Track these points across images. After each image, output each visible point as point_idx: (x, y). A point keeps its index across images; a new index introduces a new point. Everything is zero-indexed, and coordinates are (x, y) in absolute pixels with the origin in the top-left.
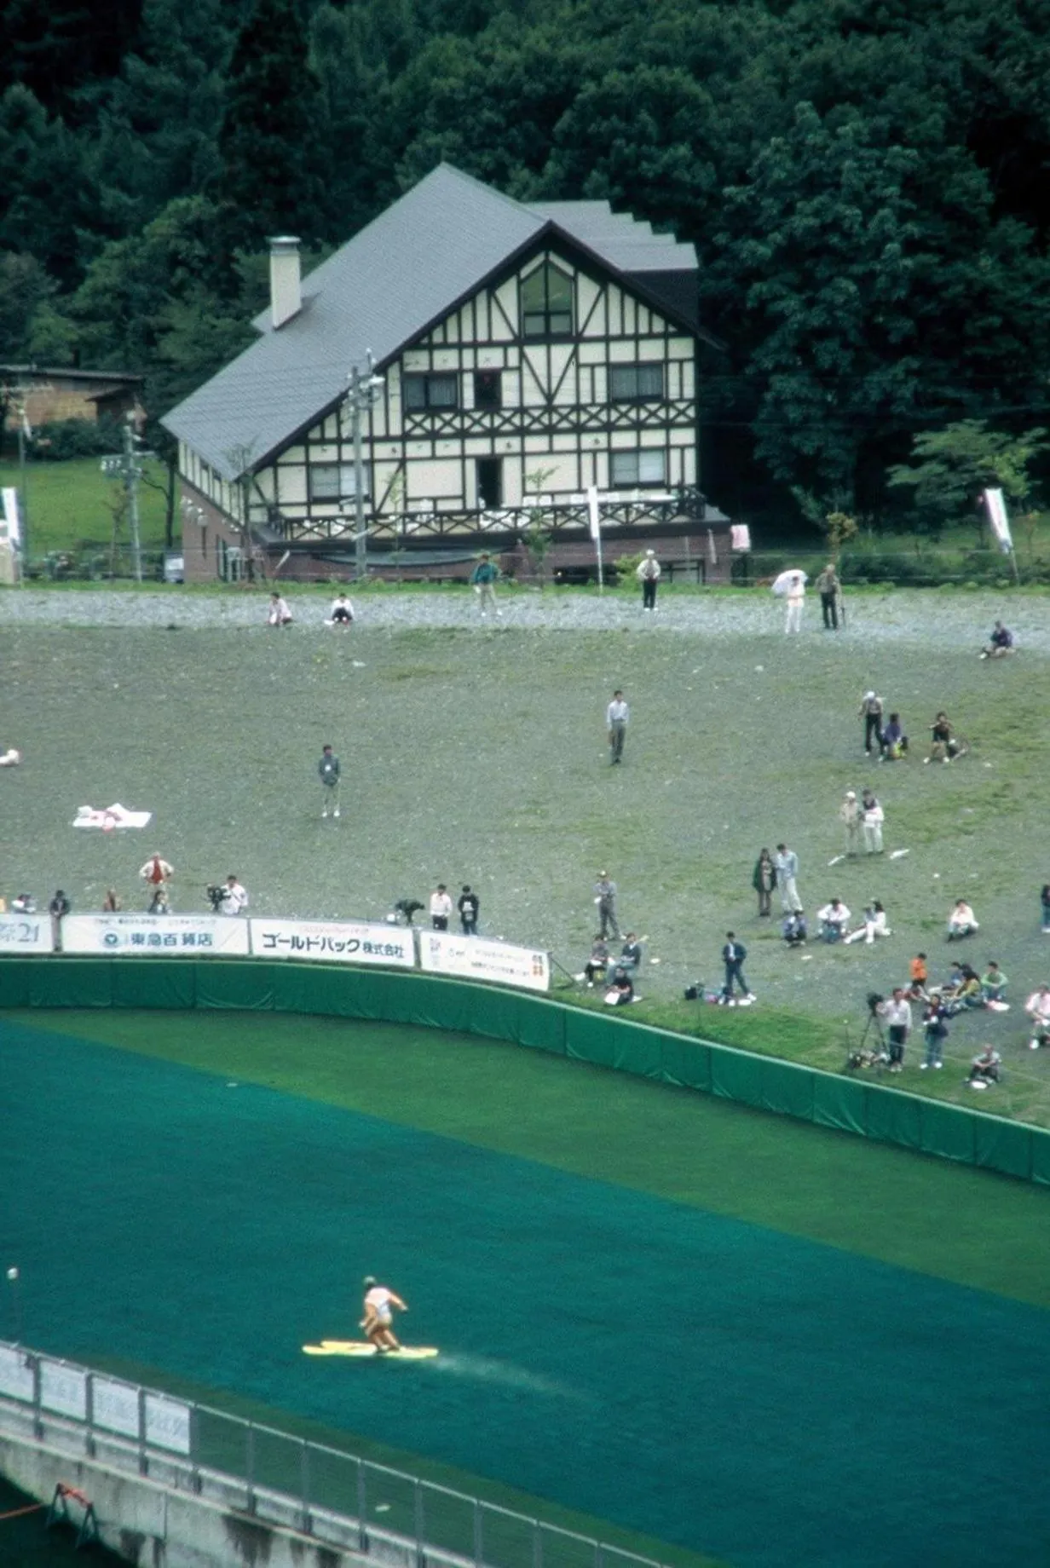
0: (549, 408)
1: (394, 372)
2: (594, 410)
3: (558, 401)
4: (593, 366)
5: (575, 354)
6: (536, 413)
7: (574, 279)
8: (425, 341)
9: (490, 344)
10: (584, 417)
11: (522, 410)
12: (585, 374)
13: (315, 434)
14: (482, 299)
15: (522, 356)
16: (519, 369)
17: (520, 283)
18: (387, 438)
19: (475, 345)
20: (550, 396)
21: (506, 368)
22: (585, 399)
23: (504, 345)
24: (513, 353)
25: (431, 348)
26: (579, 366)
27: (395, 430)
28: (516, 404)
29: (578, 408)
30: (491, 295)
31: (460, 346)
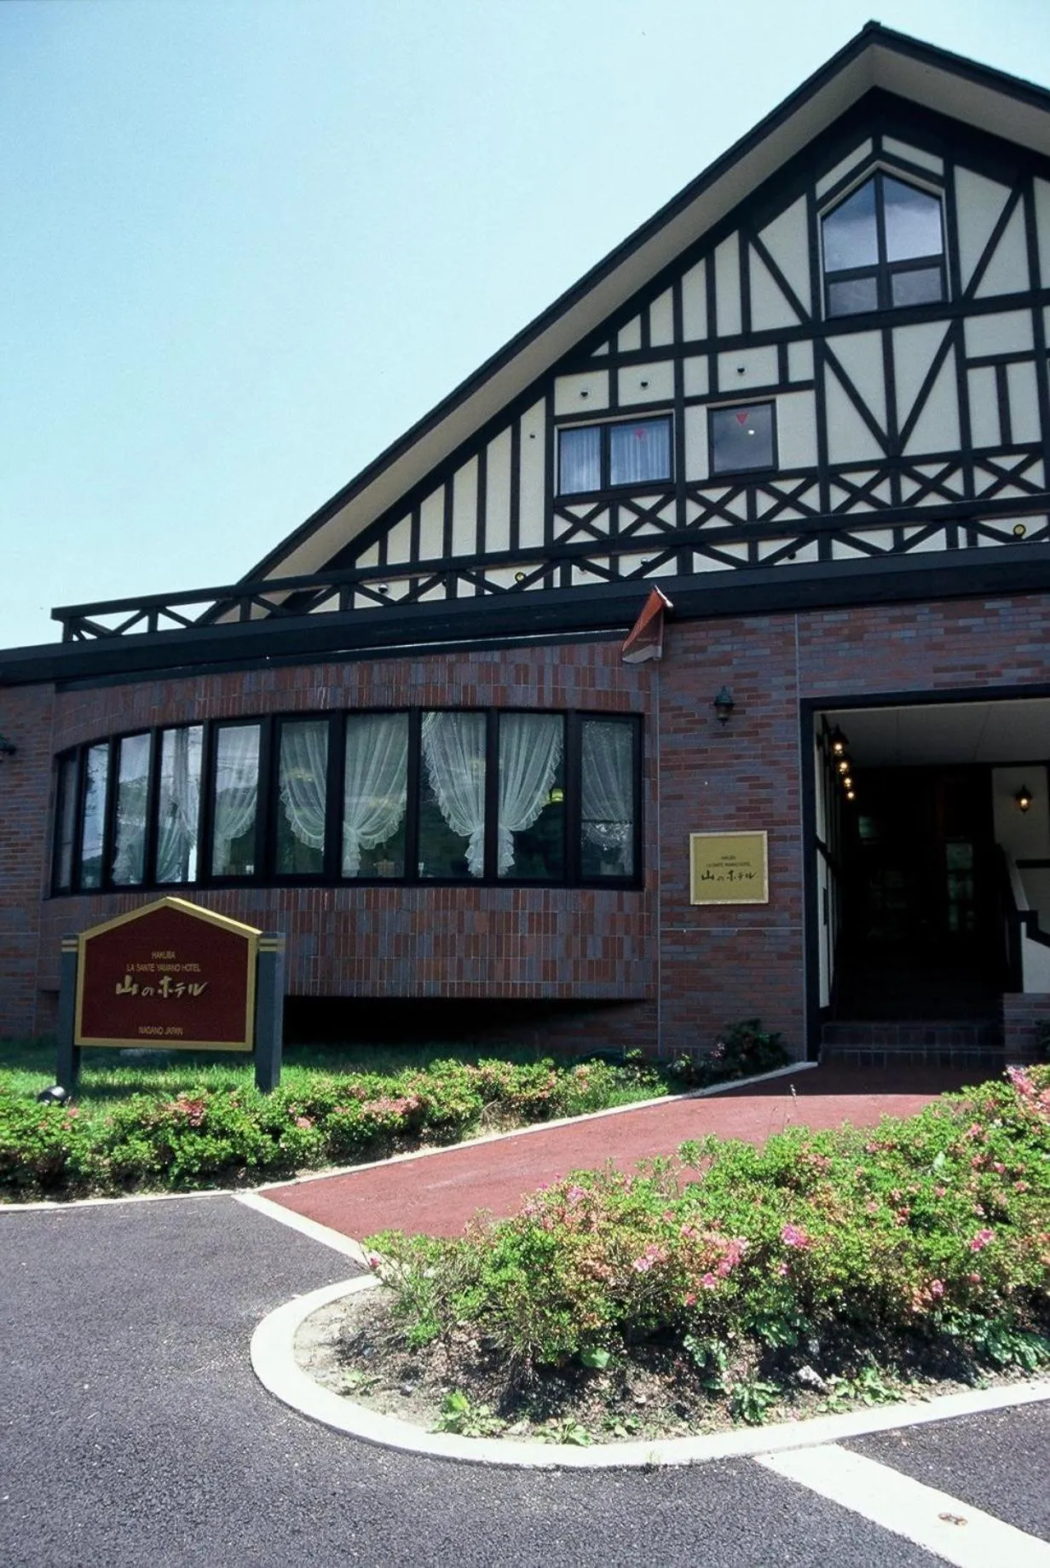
0: (895, 464)
1: (533, 421)
2: (1008, 463)
3: (914, 447)
4: (1000, 363)
5: (955, 338)
6: (859, 479)
7: (948, 181)
8: (603, 350)
9: (748, 339)
10: (983, 480)
11: (825, 474)
12: (982, 382)
13: (368, 559)
14: (727, 253)
15: (823, 356)
16: (816, 385)
17: (813, 206)
18: (514, 556)
19: (713, 346)
20: (892, 440)
21: (785, 385)
22: (986, 434)
23: (780, 339)
24: (801, 357)
25: (616, 362)
26: (965, 365)
27: (532, 538)
28: (810, 460)
29: (966, 458)
30: (750, 239)
31: (679, 351)
